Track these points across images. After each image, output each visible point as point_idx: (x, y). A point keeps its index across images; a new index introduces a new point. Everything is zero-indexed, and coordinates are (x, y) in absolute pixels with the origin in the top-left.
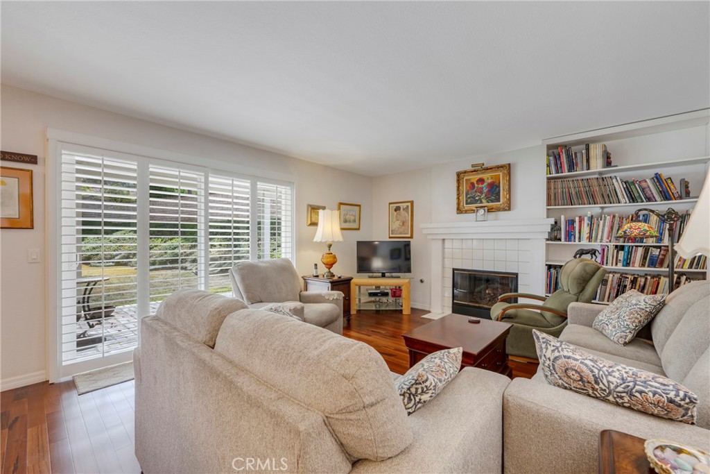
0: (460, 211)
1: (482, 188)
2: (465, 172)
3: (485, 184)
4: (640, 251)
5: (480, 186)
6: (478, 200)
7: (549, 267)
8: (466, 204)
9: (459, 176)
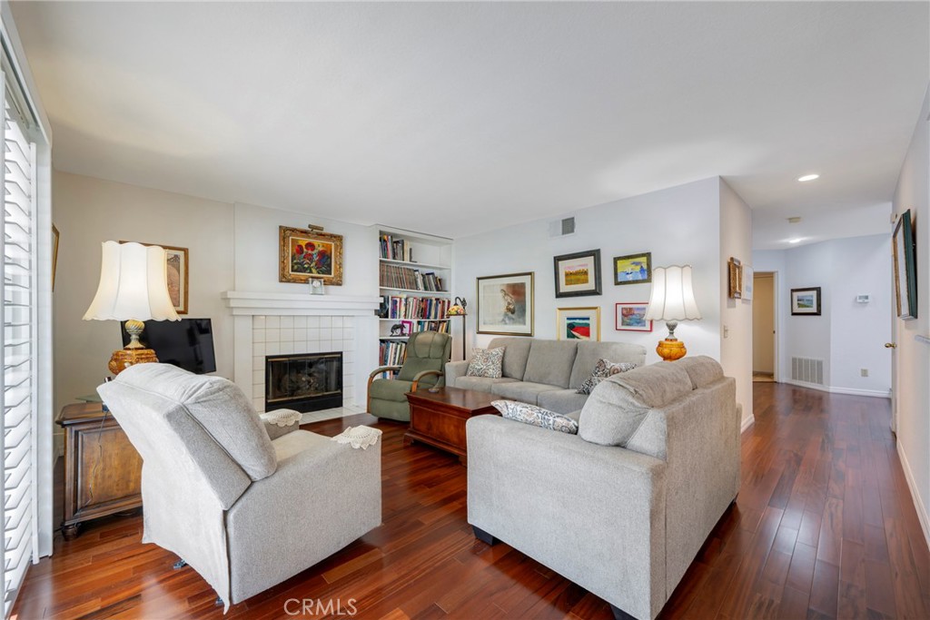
0: (284, 278)
1: (312, 255)
2: (293, 230)
3: (315, 251)
5: (310, 252)
6: (307, 269)
7: (382, 341)
8: (292, 271)
9: (285, 232)
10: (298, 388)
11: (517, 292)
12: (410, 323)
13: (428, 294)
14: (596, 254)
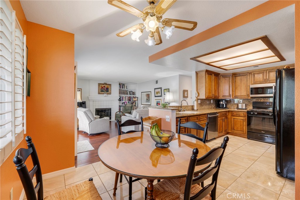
0: (99, 93)
2: (101, 84)
3: (105, 88)
4: (130, 103)
6: (104, 91)
7: (119, 106)
9: (99, 84)
10: (102, 115)
11: (148, 96)
12: (126, 102)
13: (131, 96)
14: (161, 88)
